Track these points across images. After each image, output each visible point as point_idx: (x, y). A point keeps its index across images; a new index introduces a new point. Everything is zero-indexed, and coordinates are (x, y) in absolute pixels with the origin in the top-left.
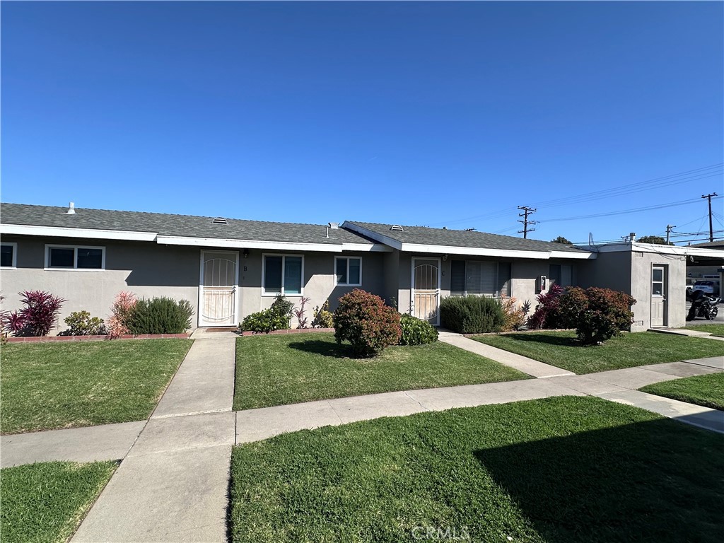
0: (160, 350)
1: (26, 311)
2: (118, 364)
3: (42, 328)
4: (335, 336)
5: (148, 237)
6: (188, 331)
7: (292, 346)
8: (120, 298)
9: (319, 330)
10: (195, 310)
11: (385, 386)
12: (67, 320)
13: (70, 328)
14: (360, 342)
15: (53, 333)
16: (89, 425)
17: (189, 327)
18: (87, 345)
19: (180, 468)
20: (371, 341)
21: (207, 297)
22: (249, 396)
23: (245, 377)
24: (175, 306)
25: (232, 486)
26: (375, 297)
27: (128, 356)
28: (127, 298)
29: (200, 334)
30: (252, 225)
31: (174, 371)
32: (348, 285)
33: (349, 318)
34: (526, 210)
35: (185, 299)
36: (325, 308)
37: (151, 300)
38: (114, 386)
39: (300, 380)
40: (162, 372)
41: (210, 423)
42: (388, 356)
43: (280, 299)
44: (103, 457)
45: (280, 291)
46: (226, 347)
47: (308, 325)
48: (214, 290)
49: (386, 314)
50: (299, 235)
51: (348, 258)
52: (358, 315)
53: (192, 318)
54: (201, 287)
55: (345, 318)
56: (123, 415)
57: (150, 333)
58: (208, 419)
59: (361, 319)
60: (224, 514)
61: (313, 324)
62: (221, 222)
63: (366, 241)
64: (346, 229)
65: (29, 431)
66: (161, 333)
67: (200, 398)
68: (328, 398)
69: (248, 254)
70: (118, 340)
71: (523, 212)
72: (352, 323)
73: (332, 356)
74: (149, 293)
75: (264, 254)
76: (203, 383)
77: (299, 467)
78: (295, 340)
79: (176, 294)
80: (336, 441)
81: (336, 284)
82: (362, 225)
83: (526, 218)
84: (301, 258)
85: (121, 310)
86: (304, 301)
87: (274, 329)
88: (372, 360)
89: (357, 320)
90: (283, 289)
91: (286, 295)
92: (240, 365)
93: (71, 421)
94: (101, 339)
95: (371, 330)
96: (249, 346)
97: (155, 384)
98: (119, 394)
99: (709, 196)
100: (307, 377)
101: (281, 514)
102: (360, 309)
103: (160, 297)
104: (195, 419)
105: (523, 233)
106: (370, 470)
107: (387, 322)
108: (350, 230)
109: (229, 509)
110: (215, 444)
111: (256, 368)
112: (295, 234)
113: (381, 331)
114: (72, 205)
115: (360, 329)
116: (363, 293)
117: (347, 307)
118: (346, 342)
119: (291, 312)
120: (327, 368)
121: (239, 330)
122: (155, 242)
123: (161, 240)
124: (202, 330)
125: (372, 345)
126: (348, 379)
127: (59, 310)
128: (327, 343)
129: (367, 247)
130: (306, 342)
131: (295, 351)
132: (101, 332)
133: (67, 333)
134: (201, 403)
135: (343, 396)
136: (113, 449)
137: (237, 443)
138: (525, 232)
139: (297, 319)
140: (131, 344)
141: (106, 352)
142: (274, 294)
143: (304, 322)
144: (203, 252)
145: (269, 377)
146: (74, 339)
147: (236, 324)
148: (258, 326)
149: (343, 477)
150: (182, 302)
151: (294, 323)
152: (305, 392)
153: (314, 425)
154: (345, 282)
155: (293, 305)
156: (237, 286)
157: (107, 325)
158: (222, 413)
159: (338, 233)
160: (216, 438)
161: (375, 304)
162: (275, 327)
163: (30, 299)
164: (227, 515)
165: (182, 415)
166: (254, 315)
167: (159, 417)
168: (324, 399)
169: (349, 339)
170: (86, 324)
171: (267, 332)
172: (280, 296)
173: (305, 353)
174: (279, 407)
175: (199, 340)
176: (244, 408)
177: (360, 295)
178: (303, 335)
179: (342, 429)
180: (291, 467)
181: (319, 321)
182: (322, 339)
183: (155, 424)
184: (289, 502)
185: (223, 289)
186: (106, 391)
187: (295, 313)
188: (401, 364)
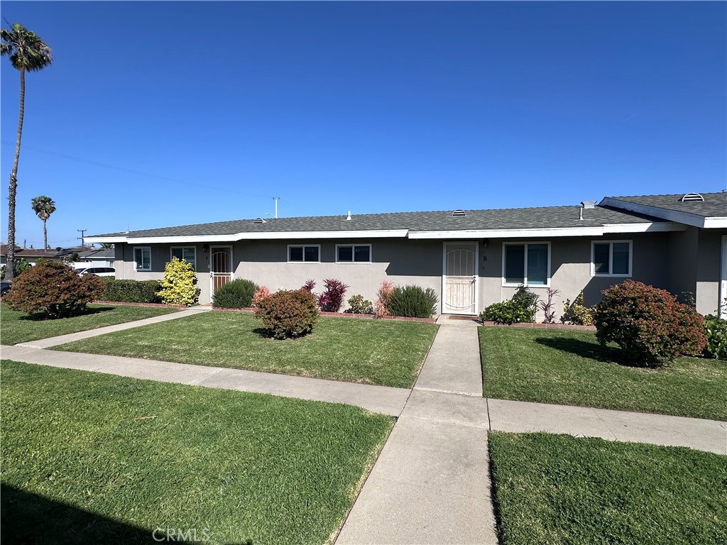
0: (413, 330)
1: (326, 294)
2: (385, 339)
3: (335, 306)
4: (597, 335)
5: (401, 233)
6: (435, 317)
7: (539, 341)
8: (382, 285)
9: (570, 327)
10: (439, 298)
11: (680, 407)
12: (350, 301)
13: (351, 307)
14: (634, 346)
15: (341, 310)
16: (372, 384)
17: (435, 313)
18: (363, 321)
19: (443, 437)
20: (654, 348)
21: (449, 286)
22: (498, 386)
23: (492, 366)
24: (423, 293)
25: (493, 468)
26: (660, 291)
27: (391, 333)
28: (387, 286)
29: (443, 320)
30: (490, 214)
31: (426, 351)
32: (611, 275)
33: (619, 316)
35: (430, 288)
36: (578, 301)
37: (405, 288)
38: (384, 356)
39: (555, 379)
40: (417, 350)
41: (463, 404)
42: (682, 370)
43: (522, 290)
44: (386, 412)
45: (523, 282)
46: (468, 336)
47: (557, 320)
48: (456, 280)
49: (678, 314)
50: (544, 220)
51: (611, 242)
52: (632, 312)
53: (437, 305)
54: (444, 276)
55: (612, 314)
56: (394, 381)
57: (405, 316)
58: (461, 399)
59: (637, 318)
60: (488, 493)
61: (563, 319)
62: (460, 214)
63: (639, 219)
64: (606, 207)
65: (337, 380)
66: (412, 316)
67: (451, 379)
68: (591, 405)
69: (487, 243)
70: (382, 319)
72: (623, 322)
73: (594, 358)
74: (403, 282)
75: (504, 243)
76: (453, 365)
77: (567, 474)
78: (542, 336)
79: (423, 283)
80: (614, 459)
81: (593, 274)
82: (632, 200)
84: (547, 245)
85: (384, 295)
86: (551, 293)
87: (517, 322)
88: (654, 372)
89: (630, 318)
90: (526, 279)
91: (530, 286)
92: (485, 353)
93: (361, 378)
94: (371, 318)
95: (653, 333)
96: (492, 336)
97: (414, 360)
98: (389, 363)
100: (563, 378)
101: (553, 517)
102: (636, 305)
103: (411, 285)
104: (450, 397)
106: (670, 508)
107: (681, 324)
108: (612, 207)
109: (494, 490)
110: (471, 425)
111: (502, 359)
112: (539, 218)
113: (670, 336)
114: (349, 214)
115: (635, 331)
116: (641, 286)
117: (614, 303)
118: (613, 344)
119: (535, 305)
120: (587, 371)
121: (480, 319)
122: (406, 238)
123: (412, 236)
124: (446, 317)
125: (654, 351)
126: (619, 389)
127: (345, 294)
128: (585, 342)
129: (643, 227)
130: (556, 339)
131: (544, 347)
132: (370, 312)
133: (349, 311)
134: (452, 384)
135: (615, 408)
136: (391, 407)
137: (492, 429)
139: (543, 312)
140: (392, 323)
141: (375, 328)
142: (516, 285)
143: (552, 317)
144: (445, 244)
145: (518, 370)
146: (354, 316)
147: (477, 313)
148: (500, 317)
149: (628, 502)
150: (428, 290)
151: (539, 317)
152: (562, 394)
153: (578, 433)
154: (607, 271)
155: (538, 296)
156: (477, 276)
157: (374, 307)
158: (473, 397)
159: (595, 213)
160: (471, 419)
161: (660, 300)
162: (518, 319)
163: (329, 285)
164: (492, 495)
165: (438, 391)
166: (495, 306)
167: (420, 389)
168: (587, 405)
169: (617, 340)
170: (361, 305)
171: (510, 323)
172: (522, 287)
173: (557, 352)
174: (532, 404)
175: (444, 325)
176: (493, 397)
177: (634, 288)
178: (551, 331)
179: (619, 447)
180: (557, 471)
181: (570, 316)
182: (576, 337)
183: (417, 394)
184: (559, 508)
185: (463, 278)
186: (380, 359)
187: (540, 306)
188: (708, 384)
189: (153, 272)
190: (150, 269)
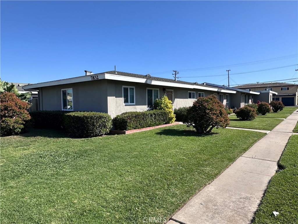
34: (176, 72)
83: (175, 76)
99: (228, 71)
189: (136, 106)
190: (134, 104)
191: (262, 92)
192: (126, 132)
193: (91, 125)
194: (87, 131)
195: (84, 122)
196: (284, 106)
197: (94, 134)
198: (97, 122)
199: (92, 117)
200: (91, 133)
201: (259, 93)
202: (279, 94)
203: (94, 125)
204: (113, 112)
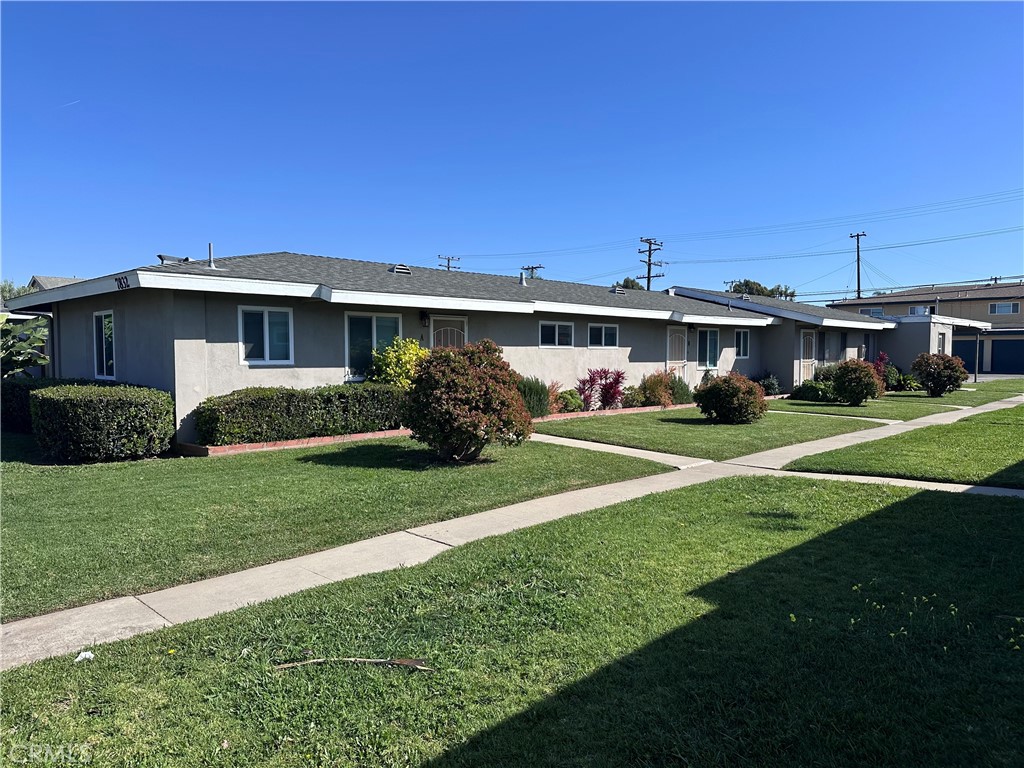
32: (742, 357)
34: (650, 244)
45: (706, 365)
48: (674, 365)
51: (742, 331)
54: (668, 362)
71: (646, 247)
75: (699, 329)
81: (735, 357)
83: (650, 256)
84: (717, 331)
90: (708, 362)
99: (858, 235)
105: (646, 280)
138: (649, 278)
142: (703, 368)
144: (669, 328)
154: (740, 355)
172: (707, 370)
189: (296, 369)
190: (291, 361)
191: (904, 320)
192: (210, 452)
193: (88, 425)
194: (76, 443)
195: (67, 415)
196: (963, 376)
197: (100, 454)
198: (109, 419)
199: (91, 401)
200: (89, 449)
201: (891, 326)
202: (996, 326)
203: (96, 427)
204: (197, 389)
